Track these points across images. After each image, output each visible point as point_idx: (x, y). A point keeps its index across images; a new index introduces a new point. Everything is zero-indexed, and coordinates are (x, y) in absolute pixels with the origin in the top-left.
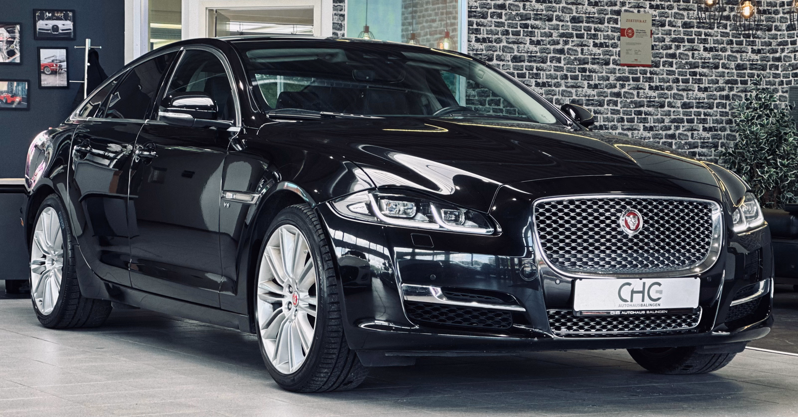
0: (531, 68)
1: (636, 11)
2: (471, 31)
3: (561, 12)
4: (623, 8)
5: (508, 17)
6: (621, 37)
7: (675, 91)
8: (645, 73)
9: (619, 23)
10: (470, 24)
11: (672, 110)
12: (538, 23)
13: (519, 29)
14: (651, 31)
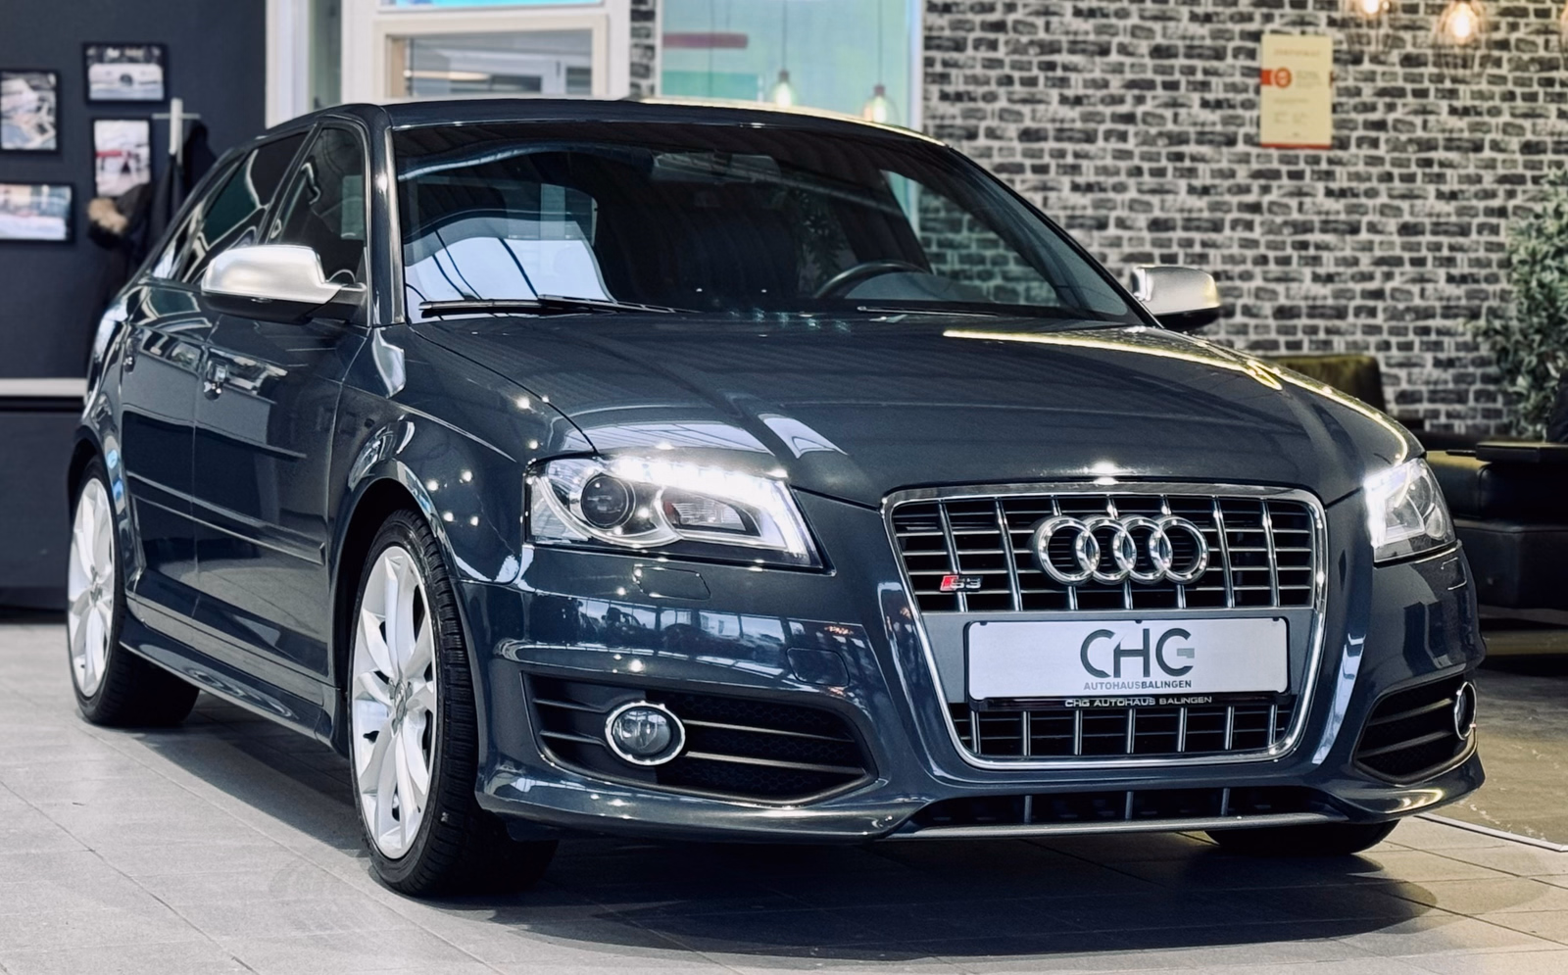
0: (1062, 154)
1: (1297, 30)
2: (931, 78)
3: (1129, 35)
4: (1269, 27)
5: (1011, 47)
6: (1265, 89)
7: (1383, 199)
8: (1316, 160)
9: (1258, 57)
10: (929, 62)
11: (1377, 238)
12: (1078, 59)
13: (1035, 72)
14: (1331, 74)
